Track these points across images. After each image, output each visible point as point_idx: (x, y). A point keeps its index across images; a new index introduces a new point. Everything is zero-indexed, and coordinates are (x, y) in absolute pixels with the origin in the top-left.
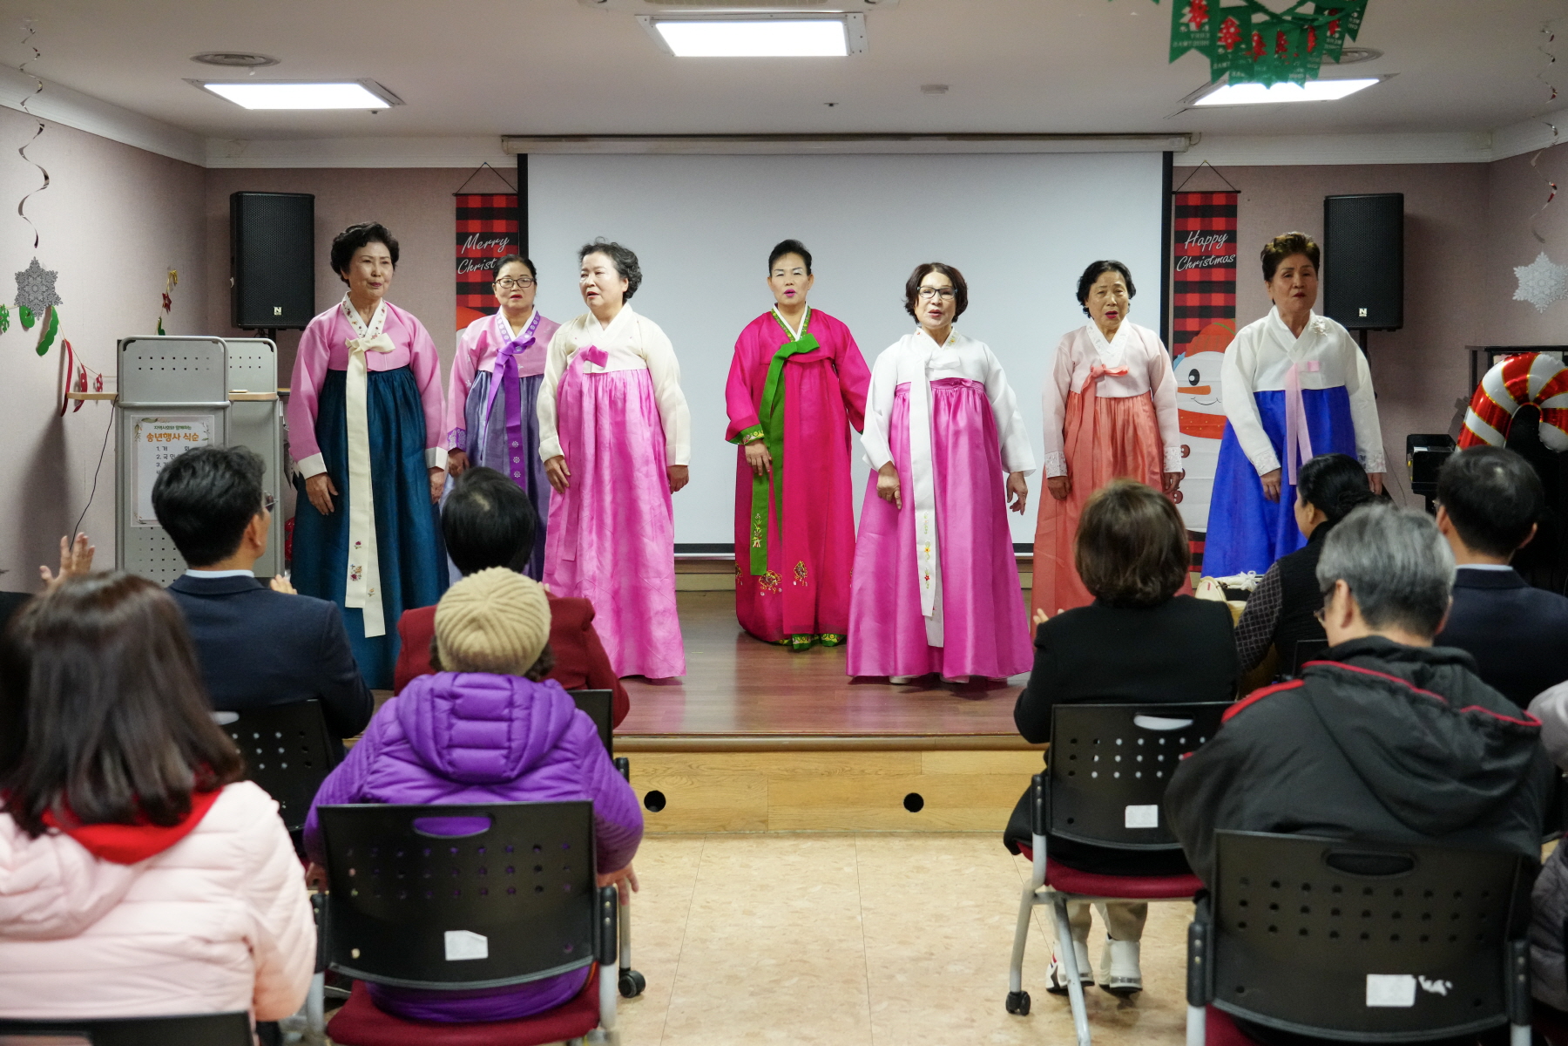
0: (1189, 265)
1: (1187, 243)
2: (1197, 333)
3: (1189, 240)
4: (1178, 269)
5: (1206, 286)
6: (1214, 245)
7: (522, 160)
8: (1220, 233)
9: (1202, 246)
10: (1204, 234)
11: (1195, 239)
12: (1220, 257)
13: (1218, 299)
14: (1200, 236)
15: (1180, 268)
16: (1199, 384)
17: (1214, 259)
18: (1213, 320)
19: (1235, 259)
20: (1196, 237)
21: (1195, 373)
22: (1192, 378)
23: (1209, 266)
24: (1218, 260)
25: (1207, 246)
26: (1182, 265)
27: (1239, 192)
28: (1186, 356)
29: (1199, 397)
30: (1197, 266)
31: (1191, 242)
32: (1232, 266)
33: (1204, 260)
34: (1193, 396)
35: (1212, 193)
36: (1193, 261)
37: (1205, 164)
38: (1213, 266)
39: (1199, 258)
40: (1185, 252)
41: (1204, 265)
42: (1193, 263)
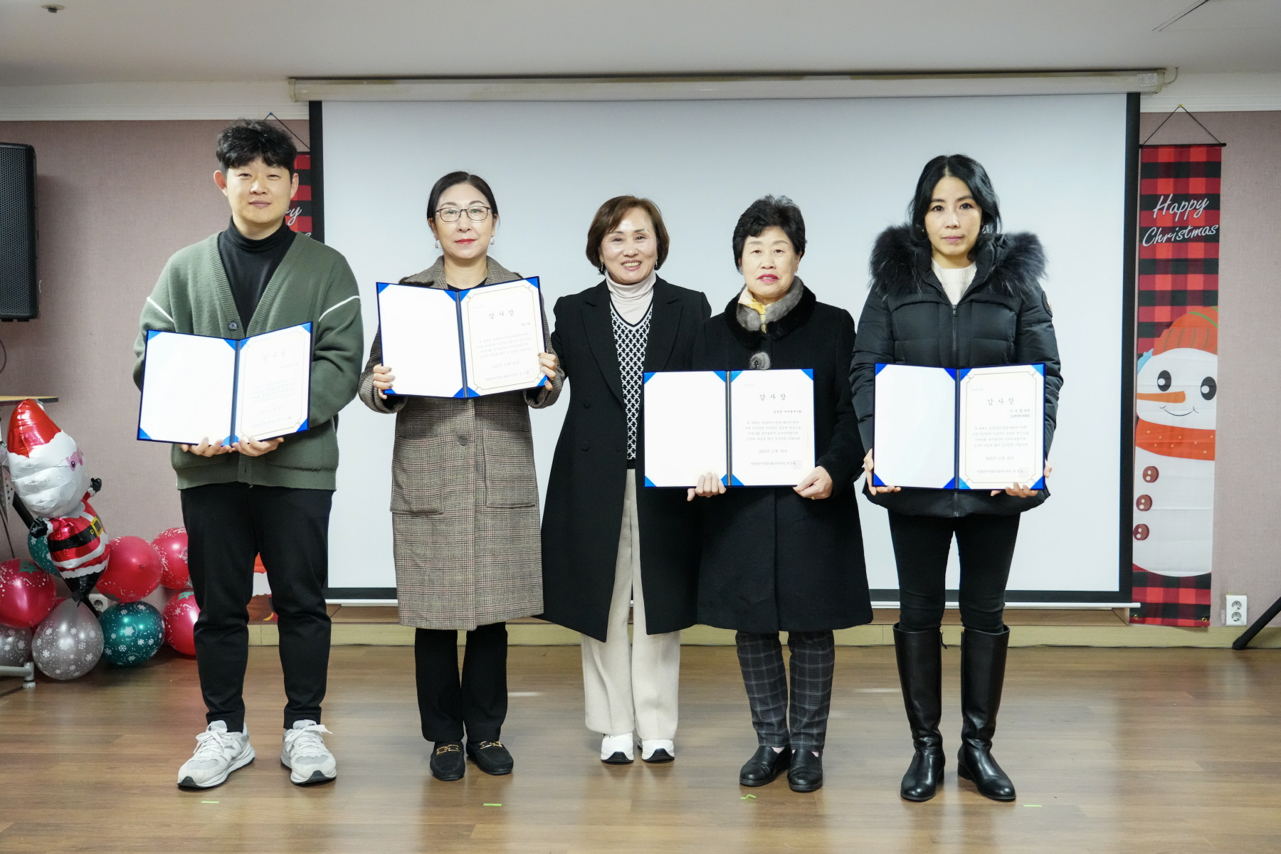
0: (1158, 238)
1: (1156, 210)
2: (1169, 325)
3: (1158, 207)
4: (1144, 244)
5: (1180, 266)
6: (1191, 213)
7: (315, 108)
8: (1198, 197)
9: (1175, 214)
10: (1178, 199)
11: (1166, 205)
12: (1199, 228)
13: (1195, 282)
14: (1173, 201)
15: (1147, 242)
16: (1171, 390)
17: (1191, 231)
18: (1188, 308)
19: (1218, 230)
20: (1168, 202)
21: (1165, 375)
22: (1162, 382)
23: (1184, 240)
24: (1195, 232)
25: (1182, 214)
26: (1150, 238)
27: (1224, 145)
28: (1154, 354)
29: (1171, 406)
30: (1169, 240)
31: (1162, 209)
32: (1214, 239)
33: (1178, 232)
34: (1162, 404)
35: (1189, 146)
36: (1163, 233)
37: (1181, 110)
38: (1189, 240)
39: (1172, 230)
40: (1154, 222)
41: (1177, 238)
42: (1164, 236)
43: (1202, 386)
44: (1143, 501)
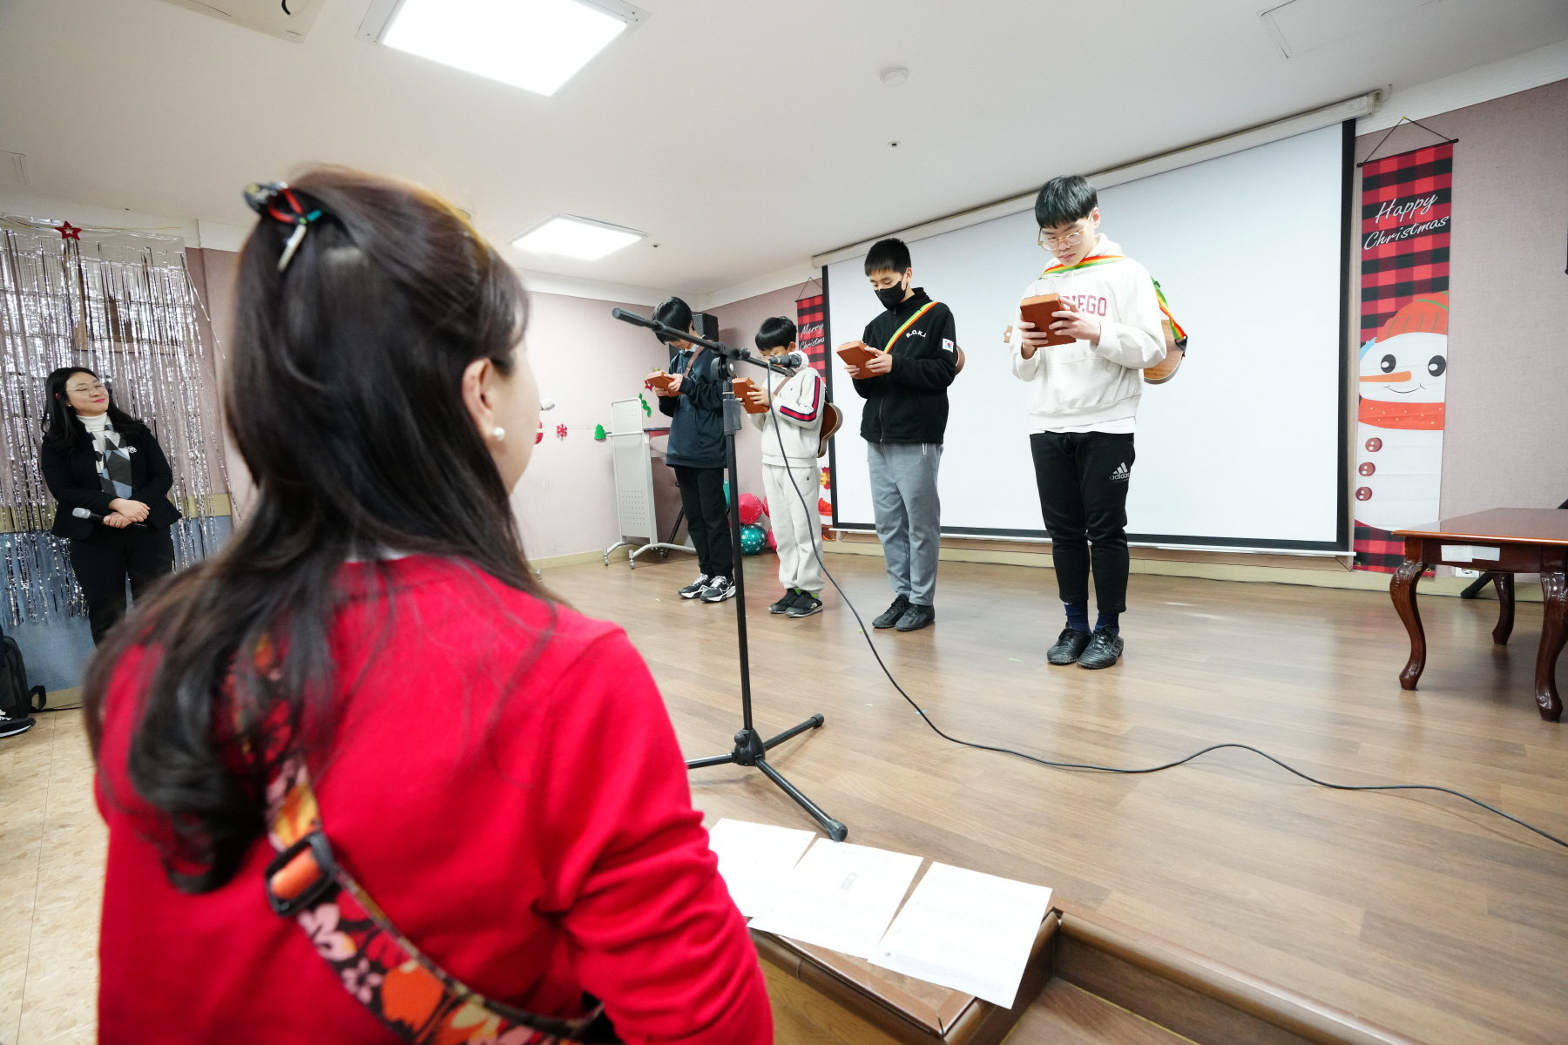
0: (1381, 240)
1: (1378, 216)
2: (1392, 315)
3: (1381, 213)
4: (1366, 248)
5: (1405, 260)
6: (1417, 211)
7: (825, 269)
8: (1425, 196)
9: (1400, 215)
10: (1402, 202)
11: (1389, 210)
12: (1426, 223)
13: (1422, 273)
14: (1397, 205)
15: (1368, 246)
16: (1395, 371)
17: (1417, 227)
18: (1415, 296)
19: (1448, 222)
20: (1392, 207)
21: (1390, 359)
22: (1386, 365)
23: (1410, 237)
24: (1422, 228)
25: (1407, 215)
26: (1372, 241)
27: (1457, 141)
28: (1376, 342)
29: (1396, 385)
30: (1392, 240)
31: (1385, 214)
32: (1446, 229)
33: (1403, 230)
34: (1387, 384)
35: (1414, 152)
36: (1386, 235)
37: (1406, 121)
38: (1416, 236)
39: (1396, 230)
40: (1376, 227)
41: (1402, 237)
42: (1387, 237)
43: (1429, 364)
44: (1366, 467)
